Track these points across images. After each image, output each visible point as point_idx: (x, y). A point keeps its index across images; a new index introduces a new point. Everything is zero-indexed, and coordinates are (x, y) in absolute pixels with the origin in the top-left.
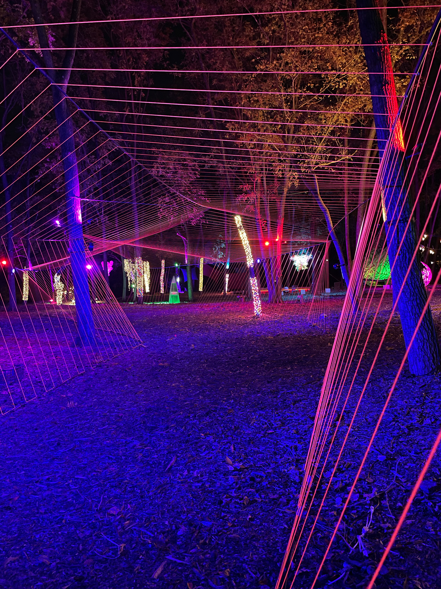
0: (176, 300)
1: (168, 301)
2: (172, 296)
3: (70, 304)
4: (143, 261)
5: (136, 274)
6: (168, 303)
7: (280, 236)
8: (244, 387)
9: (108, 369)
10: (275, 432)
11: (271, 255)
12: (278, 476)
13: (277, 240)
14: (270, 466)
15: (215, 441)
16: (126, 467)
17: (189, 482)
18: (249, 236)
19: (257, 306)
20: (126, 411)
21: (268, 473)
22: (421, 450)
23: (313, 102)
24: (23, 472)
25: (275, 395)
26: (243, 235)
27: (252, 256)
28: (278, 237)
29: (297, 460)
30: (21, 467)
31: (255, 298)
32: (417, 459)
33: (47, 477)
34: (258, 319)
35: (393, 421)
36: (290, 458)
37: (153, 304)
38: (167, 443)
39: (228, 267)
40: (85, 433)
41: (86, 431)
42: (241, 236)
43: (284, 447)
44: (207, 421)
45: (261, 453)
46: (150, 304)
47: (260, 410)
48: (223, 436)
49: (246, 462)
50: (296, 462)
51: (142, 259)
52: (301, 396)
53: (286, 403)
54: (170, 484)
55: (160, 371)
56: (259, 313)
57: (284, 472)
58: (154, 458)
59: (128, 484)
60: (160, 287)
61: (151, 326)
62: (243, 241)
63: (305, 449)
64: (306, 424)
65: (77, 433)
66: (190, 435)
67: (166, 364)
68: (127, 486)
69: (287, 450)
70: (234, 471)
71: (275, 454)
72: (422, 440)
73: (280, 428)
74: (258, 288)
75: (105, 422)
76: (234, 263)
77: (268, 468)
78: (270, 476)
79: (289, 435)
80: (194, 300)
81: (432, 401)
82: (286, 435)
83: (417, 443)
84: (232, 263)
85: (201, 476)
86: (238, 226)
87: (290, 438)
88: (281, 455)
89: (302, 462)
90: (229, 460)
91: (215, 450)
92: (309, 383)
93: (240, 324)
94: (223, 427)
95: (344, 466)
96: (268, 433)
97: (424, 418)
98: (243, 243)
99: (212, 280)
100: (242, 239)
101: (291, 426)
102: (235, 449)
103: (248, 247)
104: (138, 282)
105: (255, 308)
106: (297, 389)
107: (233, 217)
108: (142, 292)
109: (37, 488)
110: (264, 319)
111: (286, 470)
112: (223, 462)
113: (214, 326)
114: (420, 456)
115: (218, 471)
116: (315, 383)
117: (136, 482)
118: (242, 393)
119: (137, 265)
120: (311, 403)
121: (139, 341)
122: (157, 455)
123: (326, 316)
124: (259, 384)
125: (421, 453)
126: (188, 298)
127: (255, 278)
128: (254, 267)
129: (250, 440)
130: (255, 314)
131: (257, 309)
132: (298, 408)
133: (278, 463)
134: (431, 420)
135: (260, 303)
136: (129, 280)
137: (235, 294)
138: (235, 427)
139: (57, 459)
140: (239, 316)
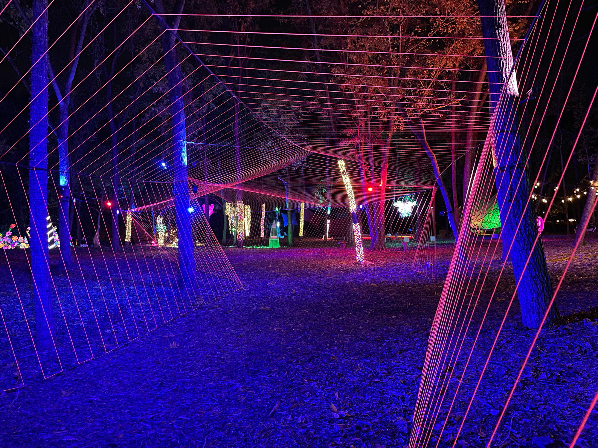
0: (276, 245)
1: (267, 245)
2: (272, 240)
3: (171, 246)
4: (245, 204)
5: (237, 217)
6: (268, 247)
7: (384, 182)
8: (348, 334)
9: (210, 312)
10: (381, 381)
11: (375, 201)
12: (385, 426)
13: (381, 185)
14: (376, 416)
15: (319, 387)
16: (229, 409)
17: (293, 428)
18: (352, 181)
19: (359, 252)
20: (228, 353)
21: (374, 422)
22: (536, 405)
23: (420, 47)
24: (128, 410)
25: (379, 344)
26: (346, 180)
27: (355, 201)
28: (382, 183)
29: (405, 411)
30: (126, 405)
31: (358, 244)
32: (532, 415)
33: (151, 416)
34: (360, 266)
35: (506, 375)
36: (397, 408)
37: (253, 248)
38: (270, 387)
39: (329, 212)
40: (187, 374)
41: (188, 372)
42: (344, 181)
43: (391, 396)
44: (310, 367)
45: (367, 402)
46: (250, 248)
47: (364, 358)
48: (327, 383)
49: (352, 411)
50: (403, 413)
51: (244, 203)
52: (407, 346)
53: (391, 352)
54: (274, 428)
55: (261, 315)
56: (362, 260)
57: (392, 422)
58: (257, 402)
59: (231, 427)
60: (260, 231)
61: (251, 269)
62: (346, 186)
63: (413, 400)
64: (413, 374)
65: (180, 373)
66: (293, 380)
67: (267, 308)
68: (230, 429)
69: (394, 400)
70: (339, 419)
71: (382, 403)
72: (538, 395)
73: (386, 376)
74: (360, 234)
75: (208, 364)
76: (336, 208)
77: (374, 418)
78: (377, 426)
79: (396, 384)
80: (294, 245)
81: (547, 355)
82: (393, 384)
83: (532, 399)
84: (334, 208)
85: (306, 422)
86: (342, 171)
87: (396, 388)
88: (387, 404)
89: (411, 413)
90: (333, 407)
91: (319, 396)
92: (416, 333)
93: (341, 271)
94: (327, 373)
95: (454, 418)
96: (374, 382)
97: (539, 373)
98: (346, 188)
99: (313, 225)
100: (345, 184)
101: (397, 375)
102: (339, 396)
103: (351, 192)
104: (238, 225)
105: (357, 255)
106: (403, 338)
107: (337, 162)
108: (242, 236)
109: (142, 427)
110: (366, 266)
111: (393, 420)
112: (328, 409)
113: (315, 272)
114: (535, 412)
115: (322, 418)
116: (422, 333)
117: (240, 426)
118: (345, 340)
119: (238, 208)
120: (418, 353)
121: (240, 284)
122: (260, 399)
123: (431, 265)
124: (363, 332)
125: (537, 408)
126: (288, 243)
127: (358, 223)
128: (357, 213)
129: (355, 388)
130: (358, 261)
131: (359, 256)
132: (404, 357)
133: (384, 413)
134: (547, 374)
135: (362, 250)
136: (230, 223)
137: (336, 239)
138: (339, 374)
139: (160, 398)
140: (341, 262)
